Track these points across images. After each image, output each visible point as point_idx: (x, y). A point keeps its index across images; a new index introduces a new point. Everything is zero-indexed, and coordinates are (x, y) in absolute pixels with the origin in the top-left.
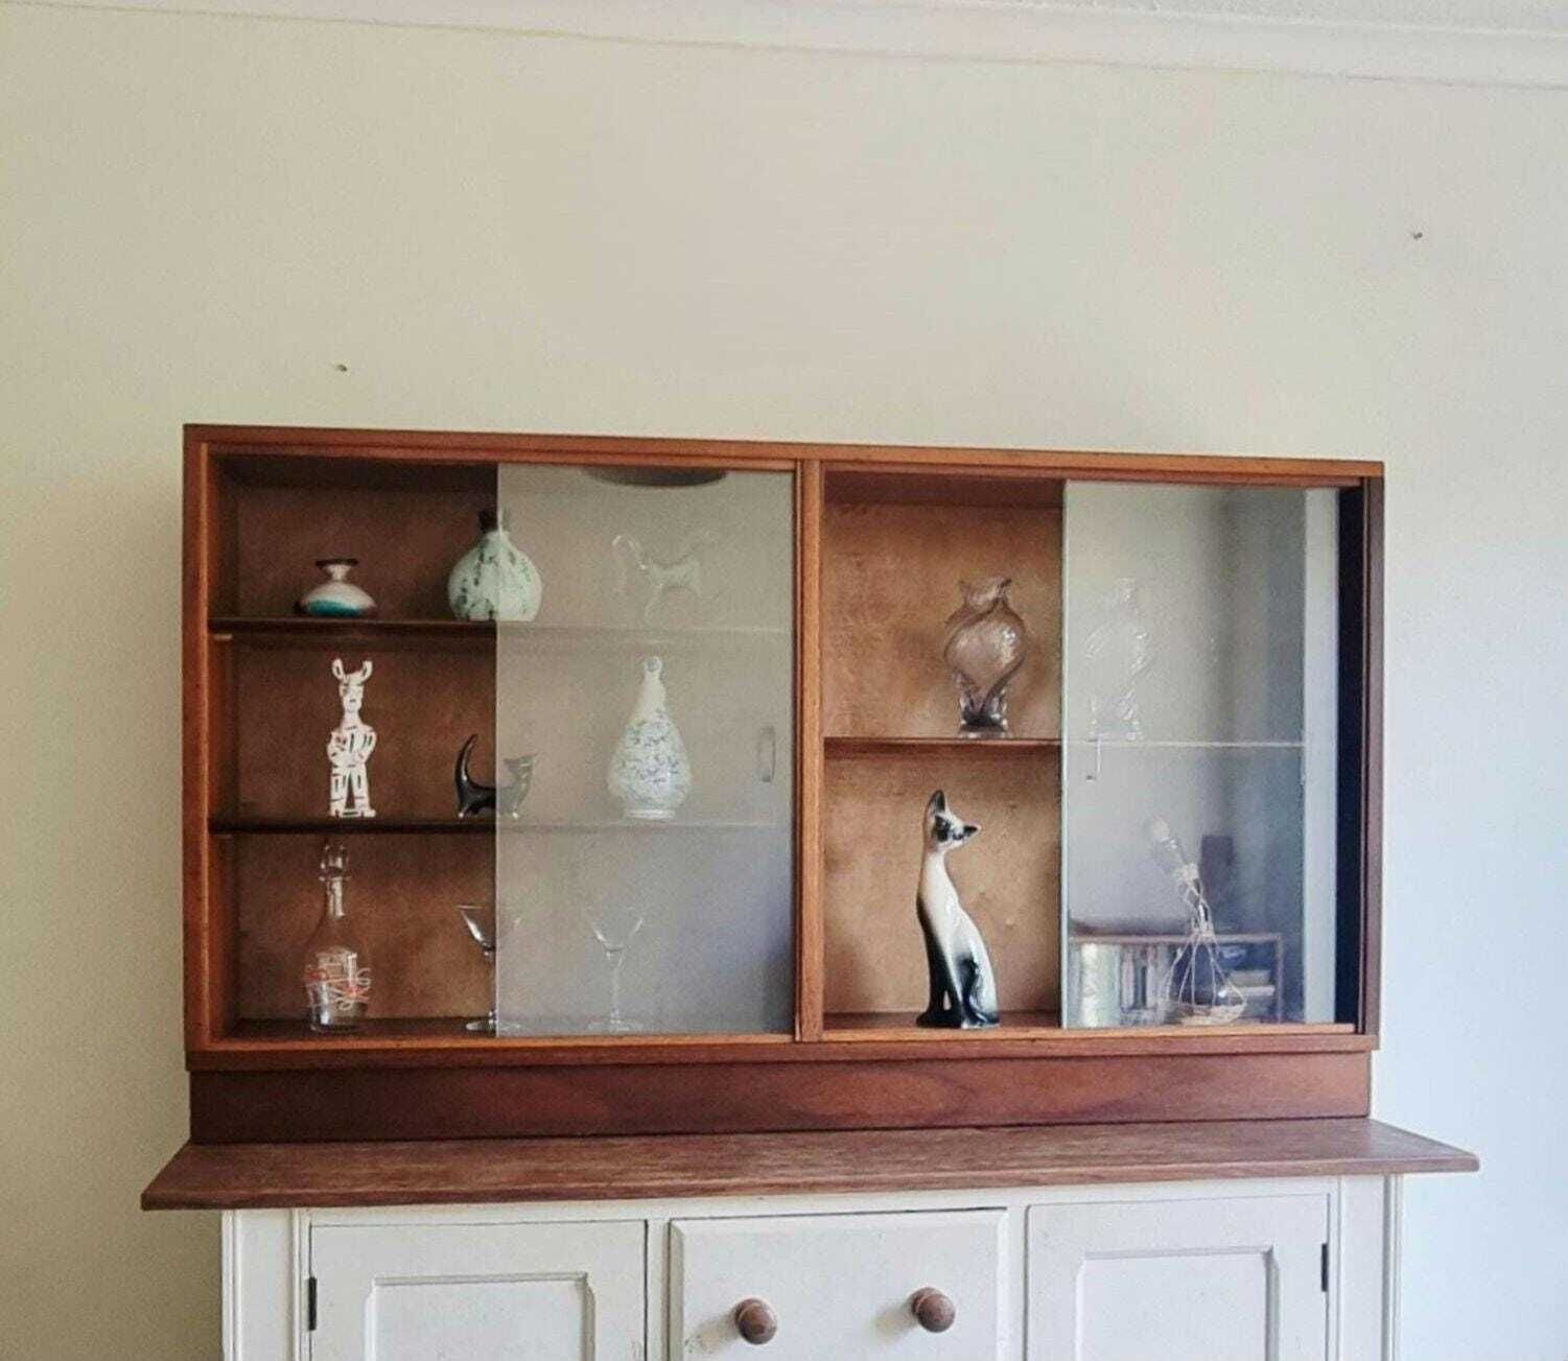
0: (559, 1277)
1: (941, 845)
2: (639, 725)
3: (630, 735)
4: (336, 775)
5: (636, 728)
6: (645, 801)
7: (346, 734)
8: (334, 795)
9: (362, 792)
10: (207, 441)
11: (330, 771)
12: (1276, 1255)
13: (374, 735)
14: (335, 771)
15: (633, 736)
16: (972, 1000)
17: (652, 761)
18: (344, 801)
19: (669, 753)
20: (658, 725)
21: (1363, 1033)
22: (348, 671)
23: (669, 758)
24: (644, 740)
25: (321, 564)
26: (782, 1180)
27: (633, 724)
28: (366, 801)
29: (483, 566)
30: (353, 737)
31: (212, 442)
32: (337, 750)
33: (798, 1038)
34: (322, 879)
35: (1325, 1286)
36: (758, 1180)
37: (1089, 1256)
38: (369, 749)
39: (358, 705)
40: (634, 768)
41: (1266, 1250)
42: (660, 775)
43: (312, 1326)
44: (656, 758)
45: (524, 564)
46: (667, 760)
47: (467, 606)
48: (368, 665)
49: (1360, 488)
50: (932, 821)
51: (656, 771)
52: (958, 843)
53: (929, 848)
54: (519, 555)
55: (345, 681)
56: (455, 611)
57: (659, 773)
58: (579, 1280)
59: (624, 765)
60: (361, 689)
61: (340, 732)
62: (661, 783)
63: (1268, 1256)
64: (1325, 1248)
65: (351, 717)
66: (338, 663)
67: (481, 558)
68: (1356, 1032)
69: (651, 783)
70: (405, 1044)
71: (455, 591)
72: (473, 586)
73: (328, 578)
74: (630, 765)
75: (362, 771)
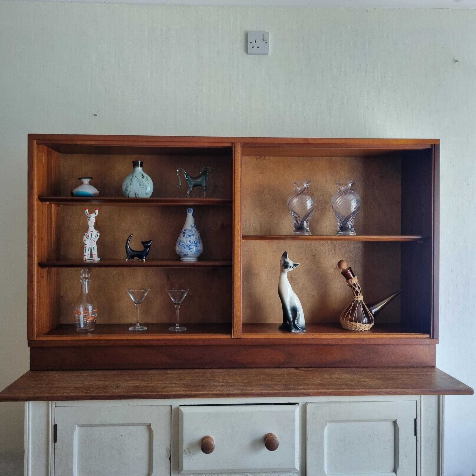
0: (141, 424)
1: (286, 270)
2: (185, 230)
3: (182, 234)
4: (85, 247)
5: (184, 232)
6: (186, 256)
7: (90, 234)
8: (85, 254)
9: (95, 252)
10: (36, 140)
11: (84, 246)
12: (398, 423)
13: (99, 234)
14: (86, 246)
15: (183, 234)
16: (296, 323)
17: (188, 243)
18: (89, 255)
19: (194, 240)
20: (191, 231)
21: (433, 338)
22: (90, 213)
23: (194, 241)
24: (186, 235)
25: (80, 179)
26: (218, 392)
27: (183, 230)
28: (97, 255)
29: (133, 179)
30: (92, 234)
31: (38, 140)
32: (86, 239)
33: (233, 337)
34: (81, 281)
35: (416, 434)
36: (209, 392)
37: (330, 421)
38: (97, 239)
39: (93, 224)
40: (183, 245)
41: (394, 420)
42: (191, 247)
43: (55, 440)
44: (190, 242)
45: (147, 178)
46: (194, 242)
47: (128, 192)
48: (97, 211)
49: (431, 149)
50: (283, 262)
51: (190, 246)
52: (291, 270)
53: (282, 271)
54: (145, 175)
55: (89, 217)
56: (125, 194)
57: (190, 247)
58: (148, 426)
59: (180, 243)
60: (95, 219)
61: (88, 233)
62: (191, 250)
63: (395, 423)
64: (416, 420)
65: (92, 228)
66: (87, 211)
67: (133, 176)
68: (430, 338)
69: (188, 250)
70: (101, 338)
71: (124, 188)
72: (130, 186)
73: (82, 183)
74: (181, 244)
75: (95, 245)
